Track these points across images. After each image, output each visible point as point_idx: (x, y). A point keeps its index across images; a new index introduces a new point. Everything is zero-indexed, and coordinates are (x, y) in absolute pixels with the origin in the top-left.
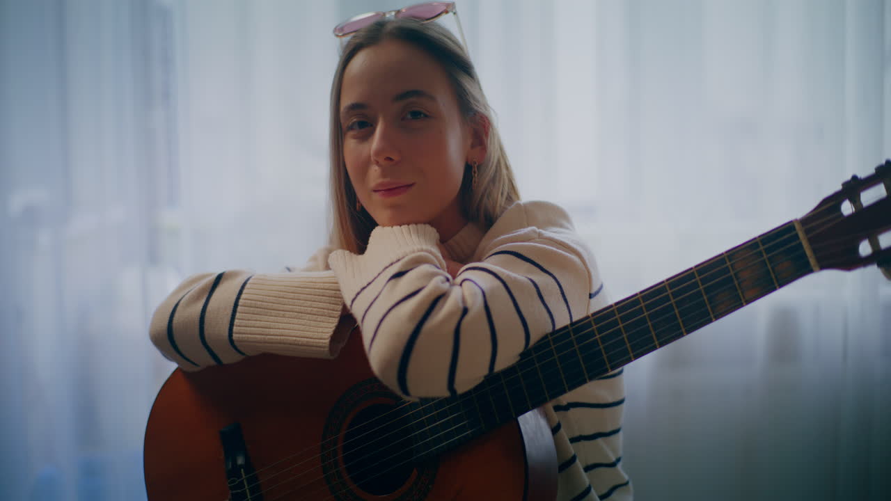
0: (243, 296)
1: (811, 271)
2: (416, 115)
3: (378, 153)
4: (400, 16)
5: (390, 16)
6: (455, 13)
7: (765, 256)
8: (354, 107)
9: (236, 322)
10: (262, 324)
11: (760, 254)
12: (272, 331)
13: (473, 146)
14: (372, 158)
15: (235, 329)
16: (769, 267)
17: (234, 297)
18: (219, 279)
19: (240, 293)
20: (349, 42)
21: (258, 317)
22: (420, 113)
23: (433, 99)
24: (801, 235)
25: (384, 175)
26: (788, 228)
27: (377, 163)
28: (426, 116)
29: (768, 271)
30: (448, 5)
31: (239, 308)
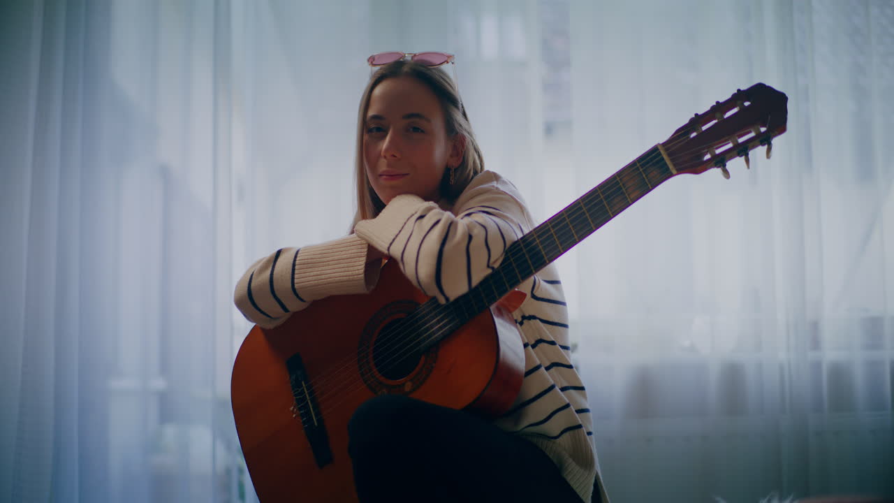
0: (298, 259)
1: (671, 175)
2: (416, 129)
3: (387, 150)
4: (416, 58)
5: (408, 58)
6: (453, 63)
7: (641, 170)
8: (374, 117)
9: (296, 276)
10: (315, 273)
11: (638, 169)
12: (323, 277)
13: (451, 156)
14: (382, 154)
15: (296, 281)
16: (644, 176)
17: (292, 261)
18: (279, 253)
19: (296, 257)
20: (377, 72)
21: (310, 270)
22: (418, 129)
23: (429, 121)
24: (662, 152)
25: (389, 165)
26: (655, 150)
27: (385, 157)
28: (422, 131)
29: (644, 178)
30: (449, 57)
31: (297, 267)
